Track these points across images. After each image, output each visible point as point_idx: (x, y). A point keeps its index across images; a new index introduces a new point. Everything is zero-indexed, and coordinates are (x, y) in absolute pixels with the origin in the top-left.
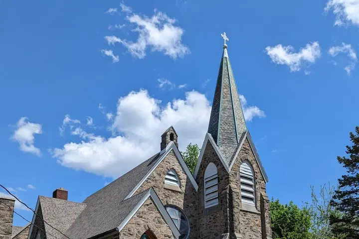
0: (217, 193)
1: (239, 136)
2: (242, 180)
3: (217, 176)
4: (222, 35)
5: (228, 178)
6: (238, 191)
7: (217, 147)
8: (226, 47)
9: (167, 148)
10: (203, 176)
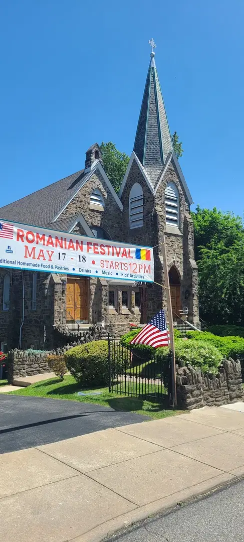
0: (142, 215)
1: (165, 157)
2: (167, 202)
3: (142, 197)
4: (149, 41)
5: (154, 200)
6: (162, 214)
7: (142, 167)
8: (154, 56)
9: (92, 167)
10: (129, 195)
